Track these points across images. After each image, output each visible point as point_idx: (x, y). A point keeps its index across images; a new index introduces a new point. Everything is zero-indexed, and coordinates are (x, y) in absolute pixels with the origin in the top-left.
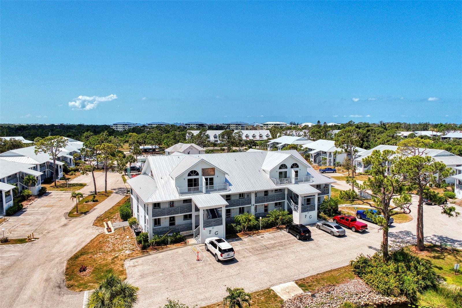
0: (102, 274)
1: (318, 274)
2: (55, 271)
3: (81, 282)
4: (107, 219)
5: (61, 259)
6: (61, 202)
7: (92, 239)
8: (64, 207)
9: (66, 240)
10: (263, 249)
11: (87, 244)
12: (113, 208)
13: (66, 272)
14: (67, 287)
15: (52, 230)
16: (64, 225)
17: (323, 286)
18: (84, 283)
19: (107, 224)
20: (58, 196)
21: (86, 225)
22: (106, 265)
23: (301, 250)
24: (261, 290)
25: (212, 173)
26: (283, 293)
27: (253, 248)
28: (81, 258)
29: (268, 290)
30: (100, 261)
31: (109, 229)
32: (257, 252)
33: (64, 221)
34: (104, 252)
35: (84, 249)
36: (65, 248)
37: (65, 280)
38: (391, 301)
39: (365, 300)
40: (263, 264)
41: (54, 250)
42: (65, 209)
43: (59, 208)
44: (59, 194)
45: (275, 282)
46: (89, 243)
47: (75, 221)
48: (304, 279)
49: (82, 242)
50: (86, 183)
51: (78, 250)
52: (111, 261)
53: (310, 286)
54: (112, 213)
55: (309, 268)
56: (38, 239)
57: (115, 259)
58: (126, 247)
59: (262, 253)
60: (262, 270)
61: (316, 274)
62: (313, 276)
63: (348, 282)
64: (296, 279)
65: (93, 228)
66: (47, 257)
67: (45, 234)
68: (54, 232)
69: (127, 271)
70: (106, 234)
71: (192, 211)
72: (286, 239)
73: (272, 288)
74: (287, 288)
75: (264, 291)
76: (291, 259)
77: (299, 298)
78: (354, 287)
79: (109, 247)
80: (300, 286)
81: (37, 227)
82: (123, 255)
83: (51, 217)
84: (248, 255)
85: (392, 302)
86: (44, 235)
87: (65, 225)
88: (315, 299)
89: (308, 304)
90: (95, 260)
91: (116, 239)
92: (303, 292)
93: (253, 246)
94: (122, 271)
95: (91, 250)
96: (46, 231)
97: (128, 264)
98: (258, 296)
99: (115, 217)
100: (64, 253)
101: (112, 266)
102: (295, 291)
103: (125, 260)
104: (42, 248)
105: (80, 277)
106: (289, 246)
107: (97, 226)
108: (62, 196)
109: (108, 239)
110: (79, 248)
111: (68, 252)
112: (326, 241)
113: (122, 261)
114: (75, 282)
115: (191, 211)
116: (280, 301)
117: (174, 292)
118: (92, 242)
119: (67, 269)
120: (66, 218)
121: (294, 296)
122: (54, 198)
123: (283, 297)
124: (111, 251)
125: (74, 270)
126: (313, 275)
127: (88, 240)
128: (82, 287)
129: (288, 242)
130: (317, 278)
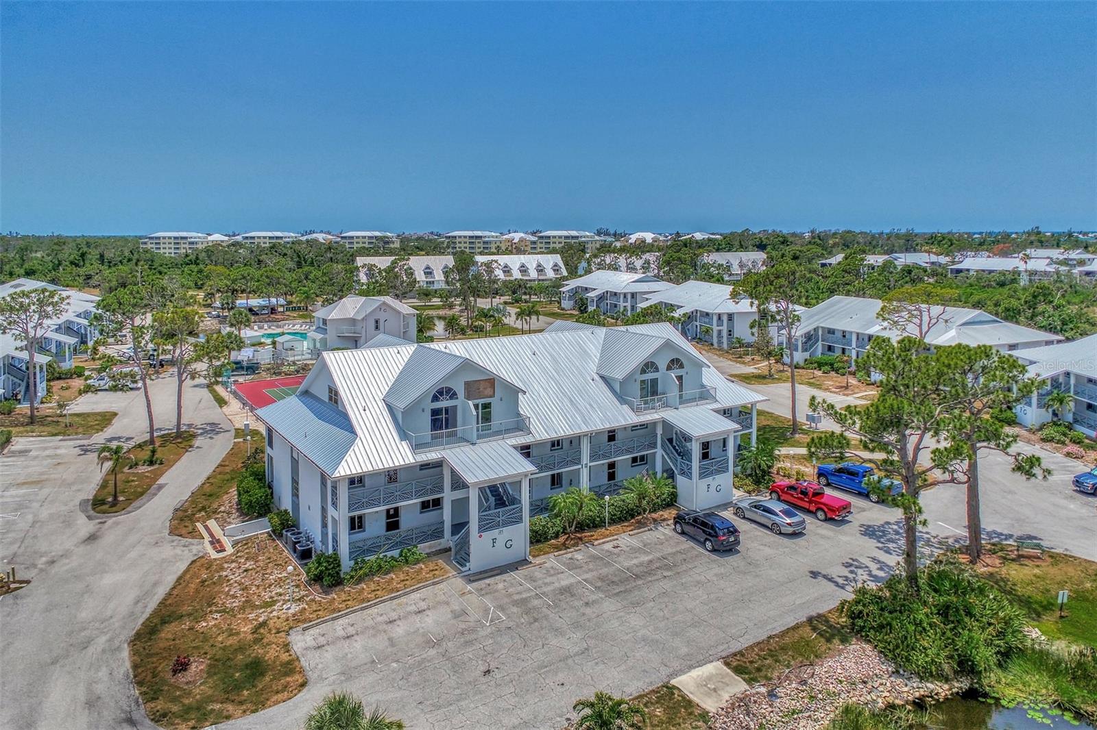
0: (237, 675)
1: (770, 637)
2: (103, 673)
3: (186, 701)
4: (204, 514)
5: (110, 640)
6: (60, 468)
7: (180, 573)
8: (73, 484)
9: (108, 580)
10: (627, 579)
11: (168, 589)
12: (211, 480)
13: (135, 676)
14: (152, 720)
15: (60, 553)
16: (89, 538)
17: (788, 668)
18: (194, 704)
19: (207, 528)
20: (47, 452)
21: (151, 534)
22: (241, 649)
23: (716, 575)
24: (651, 689)
25: (489, 391)
26: (701, 693)
27: (601, 579)
28: (168, 632)
29: (667, 687)
30: (220, 639)
31: (216, 543)
32: (615, 587)
33: (84, 526)
34: (224, 611)
35: (166, 606)
36: (112, 606)
37: (140, 700)
38: (941, 691)
39: (884, 695)
40: (635, 620)
41: (84, 615)
42: (79, 490)
43: (60, 487)
44: (51, 444)
45: (676, 665)
46: (174, 588)
47: (117, 524)
48: (741, 653)
49: (155, 584)
50: (114, 409)
51: (149, 611)
52: (250, 637)
53: (759, 670)
54: (210, 495)
55: (747, 623)
56: (28, 582)
57: (262, 631)
58: (281, 595)
59: (625, 591)
60: (639, 634)
61: (765, 637)
62: (759, 643)
63: (840, 652)
64: (724, 654)
65: (173, 541)
66: (70, 634)
67: (43, 566)
68: (67, 561)
69: (304, 662)
70: (213, 557)
71: (443, 489)
72: (674, 550)
73: (674, 682)
74: (710, 678)
75: (657, 692)
76: (698, 602)
77: (742, 704)
78: (856, 663)
79: (234, 597)
80: (739, 670)
81: (15, 548)
82: (279, 618)
83: (44, 514)
84: (594, 597)
85: (943, 694)
86: (41, 570)
87: (92, 538)
88: (777, 702)
89: (765, 718)
90: (205, 637)
91: (246, 571)
92: (747, 687)
93: (600, 572)
94: (289, 663)
95: (186, 609)
96: (44, 559)
97: (300, 641)
98: (647, 707)
99: (222, 509)
100: (114, 620)
101: (258, 650)
102: (728, 685)
103: (291, 632)
104: (47, 610)
105: (178, 688)
106: (684, 567)
107: (181, 536)
108: (59, 452)
109: (225, 573)
110: (152, 604)
111: (124, 618)
112: (767, 548)
113: (282, 634)
114: (170, 705)
115: (441, 490)
116: (700, 715)
117: (439, 712)
118: (184, 584)
119: (135, 667)
120: (89, 518)
121: (728, 698)
122: (36, 457)
123: (705, 703)
124: (242, 608)
125: (156, 667)
126: (760, 639)
127: (170, 580)
128: (193, 716)
129: (679, 557)
130: (770, 647)
